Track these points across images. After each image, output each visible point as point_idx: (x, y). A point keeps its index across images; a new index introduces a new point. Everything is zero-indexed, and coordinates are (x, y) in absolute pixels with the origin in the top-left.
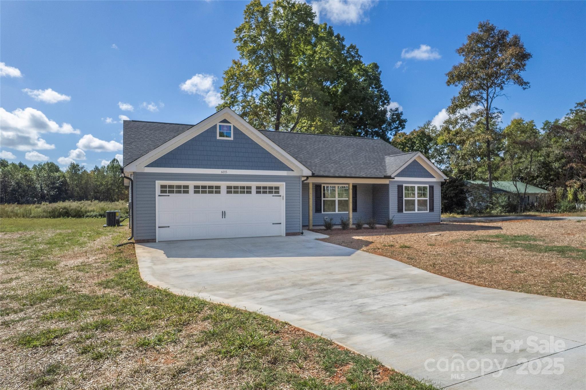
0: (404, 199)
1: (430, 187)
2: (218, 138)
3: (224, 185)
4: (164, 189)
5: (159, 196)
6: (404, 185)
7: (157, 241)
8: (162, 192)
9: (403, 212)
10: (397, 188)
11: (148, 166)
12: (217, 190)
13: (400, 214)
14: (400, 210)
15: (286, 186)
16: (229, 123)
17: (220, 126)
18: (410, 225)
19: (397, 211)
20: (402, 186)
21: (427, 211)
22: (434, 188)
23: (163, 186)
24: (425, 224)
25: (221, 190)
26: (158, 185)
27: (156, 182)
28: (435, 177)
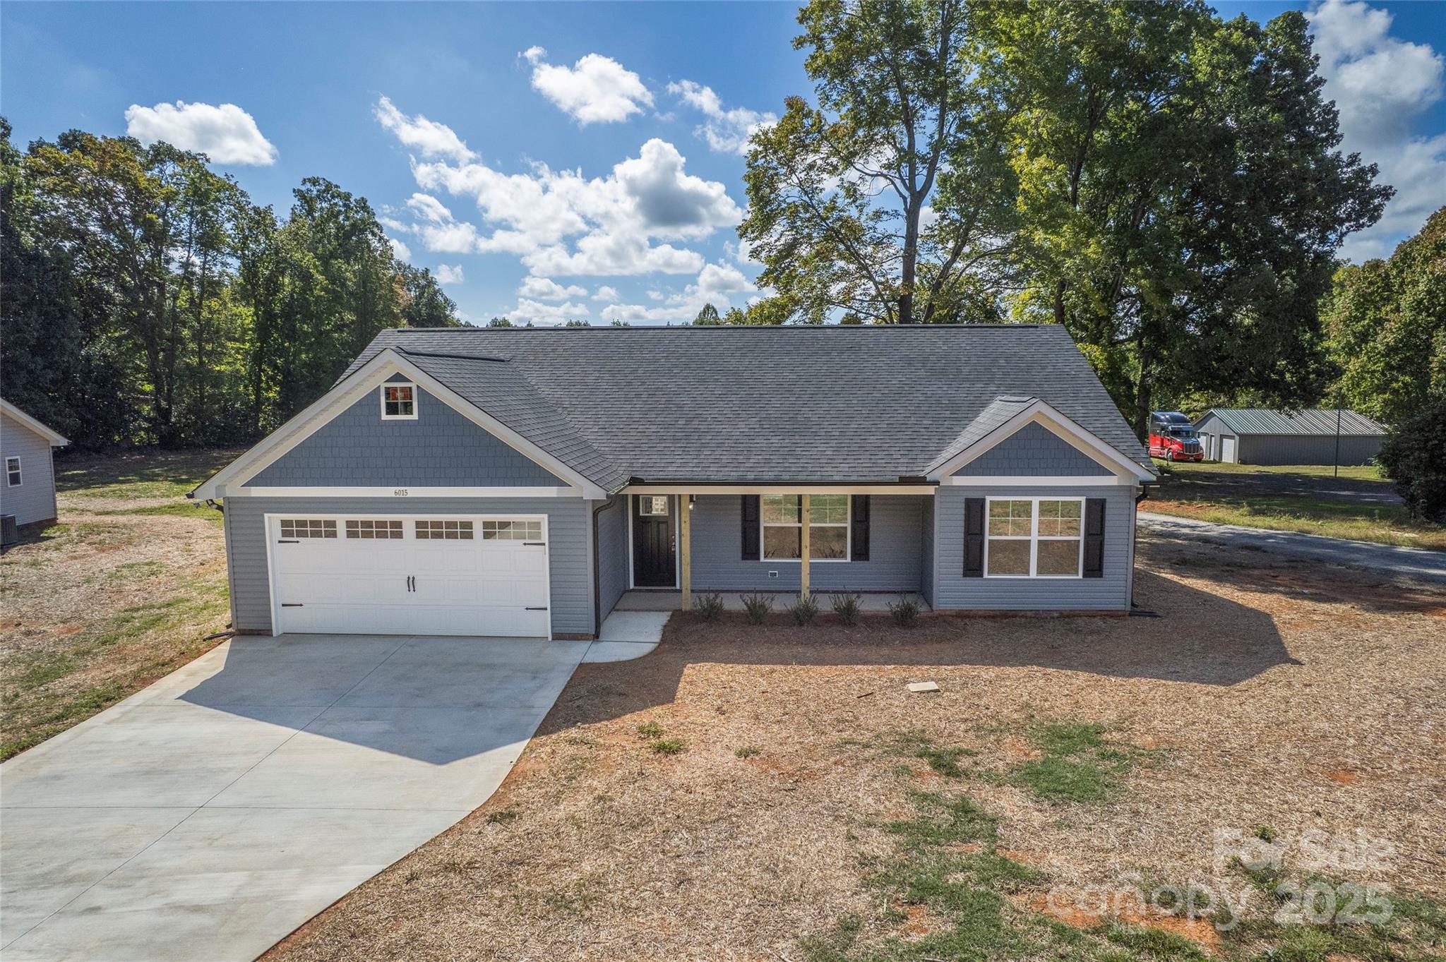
0: (988, 537)
1: (1089, 501)
2: (384, 417)
3: (408, 521)
4: (290, 531)
5: (280, 542)
6: (989, 499)
7: (274, 635)
8: (285, 533)
9: (982, 575)
10: (963, 506)
11: (247, 484)
12: (396, 531)
13: (972, 582)
14: (972, 567)
15: (550, 522)
16: (408, 381)
17: (387, 389)
19: (961, 571)
20: (981, 503)
21: (1077, 574)
22: (1107, 506)
23: (285, 523)
24: (1065, 613)
25: (404, 530)
26: (272, 522)
27: (266, 516)
28: (1111, 474)
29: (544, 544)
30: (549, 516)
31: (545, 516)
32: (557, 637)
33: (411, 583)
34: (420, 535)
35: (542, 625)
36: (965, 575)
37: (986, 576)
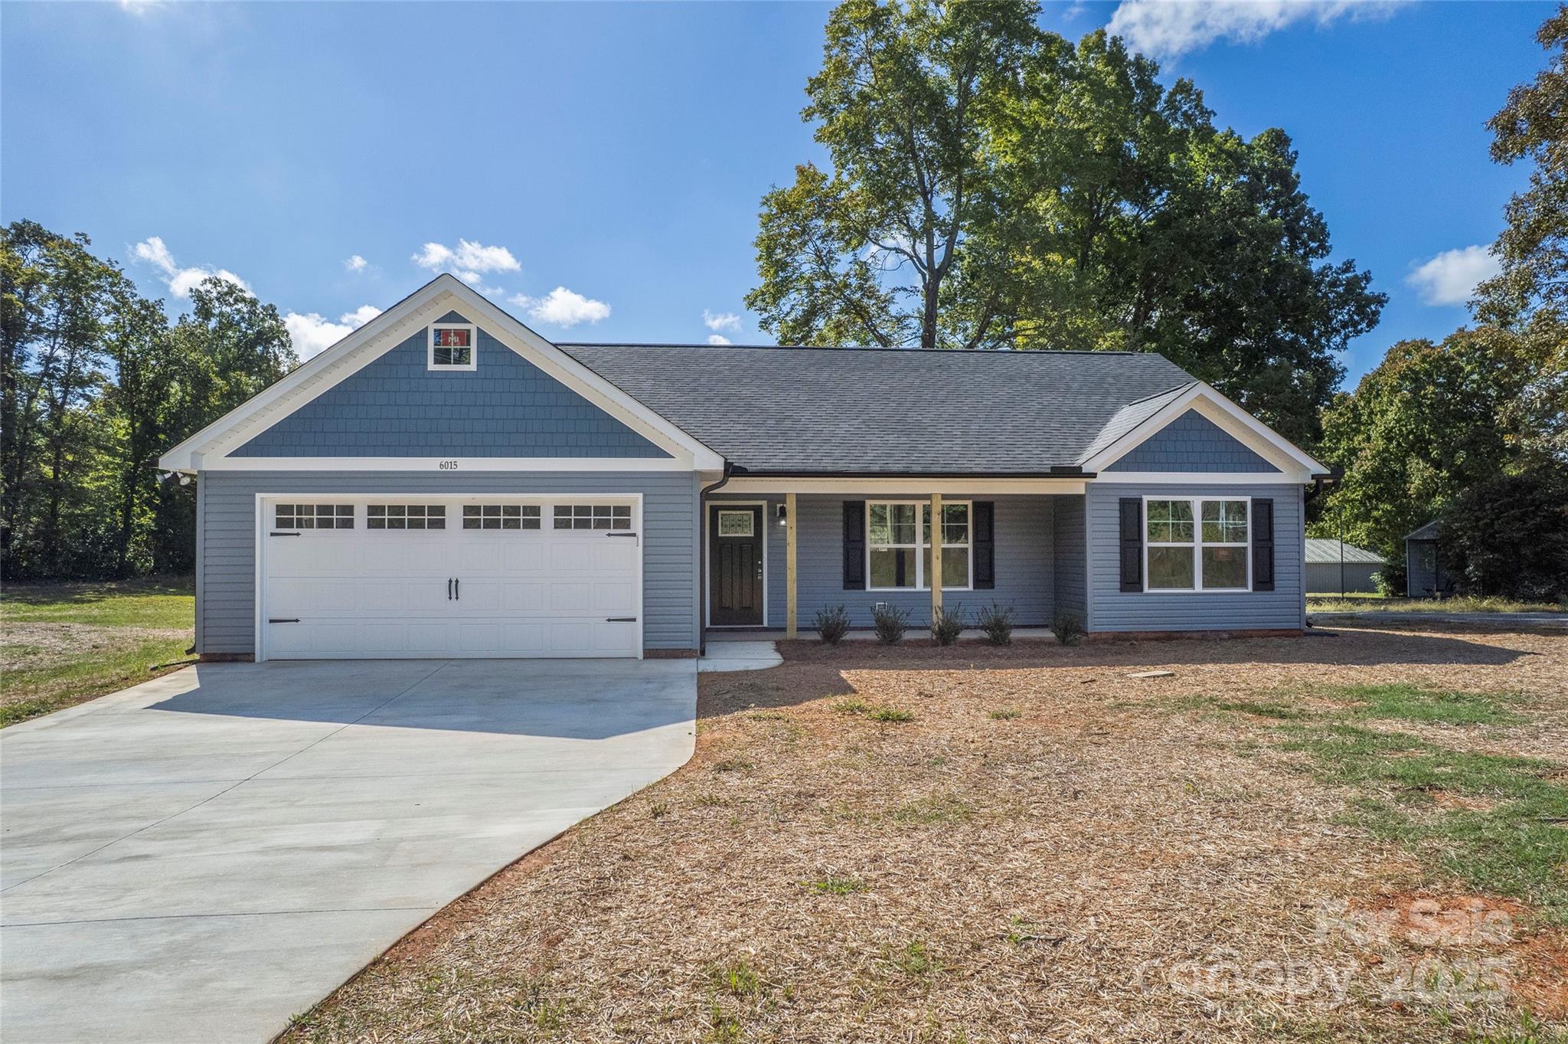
0: (1147, 544)
1: (1255, 502)
2: (431, 366)
3: (454, 503)
4: (287, 519)
5: (272, 534)
6: (1146, 499)
7: (258, 659)
8: (280, 523)
9: (1141, 590)
10: (1117, 507)
11: (235, 454)
12: (436, 518)
13: (1131, 597)
14: (1130, 581)
15: (645, 504)
16: (466, 321)
17: (438, 332)
18: (1168, 638)
19: (1118, 585)
20: (1138, 503)
21: (1245, 586)
22: (1275, 507)
23: (281, 509)
24: (1235, 634)
25: (447, 517)
26: (266, 504)
27: (258, 496)
28: (1277, 470)
29: (634, 535)
30: (645, 496)
31: (639, 497)
32: (650, 654)
33: (453, 588)
34: (468, 524)
35: (631, 639)
36: (1122, 590)
37: (1146, 590)
